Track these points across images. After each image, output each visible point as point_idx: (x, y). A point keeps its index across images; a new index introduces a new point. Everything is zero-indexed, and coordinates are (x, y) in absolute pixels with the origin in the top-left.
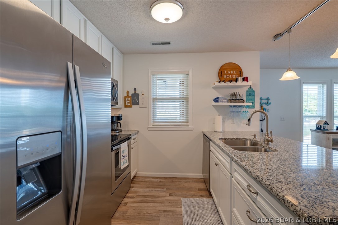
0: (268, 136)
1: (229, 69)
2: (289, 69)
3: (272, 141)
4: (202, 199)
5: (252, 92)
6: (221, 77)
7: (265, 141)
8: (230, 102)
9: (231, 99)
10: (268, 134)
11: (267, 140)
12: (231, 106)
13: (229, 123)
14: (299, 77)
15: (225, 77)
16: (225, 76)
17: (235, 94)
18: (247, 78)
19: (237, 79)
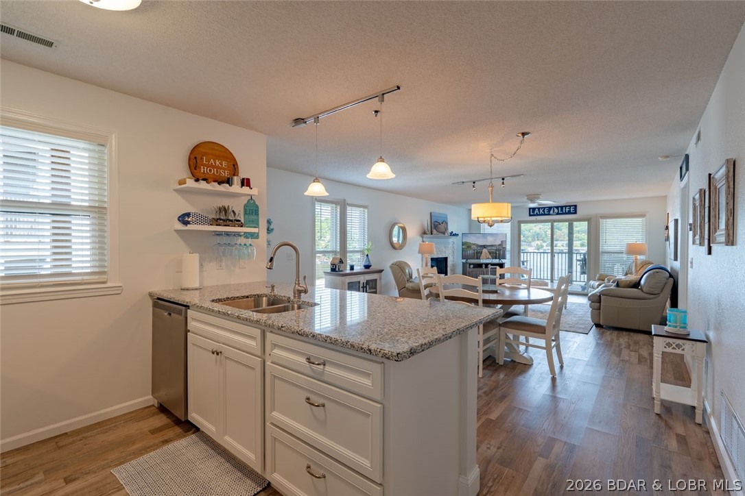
0: (299, 284)
1: (213, 155)
2: (316, 180)
3: (306, 292)
4: (170, 446)
5: (255, 208)
6: (195, 169)
7: (295, 294)
8: (217, 225)
9: (218, 219)
10: (299, 280)
11: (298, 290)
12: (219, 234)
13: (211, 267)
14: (328, 194)
15: (204, 171)
16: (204, 168)
17: (225, 208)
18: (248, 180)
19: (229, 179)
